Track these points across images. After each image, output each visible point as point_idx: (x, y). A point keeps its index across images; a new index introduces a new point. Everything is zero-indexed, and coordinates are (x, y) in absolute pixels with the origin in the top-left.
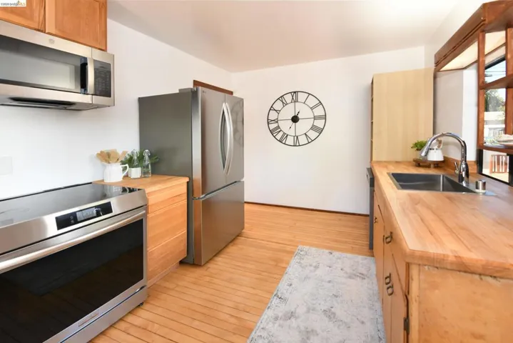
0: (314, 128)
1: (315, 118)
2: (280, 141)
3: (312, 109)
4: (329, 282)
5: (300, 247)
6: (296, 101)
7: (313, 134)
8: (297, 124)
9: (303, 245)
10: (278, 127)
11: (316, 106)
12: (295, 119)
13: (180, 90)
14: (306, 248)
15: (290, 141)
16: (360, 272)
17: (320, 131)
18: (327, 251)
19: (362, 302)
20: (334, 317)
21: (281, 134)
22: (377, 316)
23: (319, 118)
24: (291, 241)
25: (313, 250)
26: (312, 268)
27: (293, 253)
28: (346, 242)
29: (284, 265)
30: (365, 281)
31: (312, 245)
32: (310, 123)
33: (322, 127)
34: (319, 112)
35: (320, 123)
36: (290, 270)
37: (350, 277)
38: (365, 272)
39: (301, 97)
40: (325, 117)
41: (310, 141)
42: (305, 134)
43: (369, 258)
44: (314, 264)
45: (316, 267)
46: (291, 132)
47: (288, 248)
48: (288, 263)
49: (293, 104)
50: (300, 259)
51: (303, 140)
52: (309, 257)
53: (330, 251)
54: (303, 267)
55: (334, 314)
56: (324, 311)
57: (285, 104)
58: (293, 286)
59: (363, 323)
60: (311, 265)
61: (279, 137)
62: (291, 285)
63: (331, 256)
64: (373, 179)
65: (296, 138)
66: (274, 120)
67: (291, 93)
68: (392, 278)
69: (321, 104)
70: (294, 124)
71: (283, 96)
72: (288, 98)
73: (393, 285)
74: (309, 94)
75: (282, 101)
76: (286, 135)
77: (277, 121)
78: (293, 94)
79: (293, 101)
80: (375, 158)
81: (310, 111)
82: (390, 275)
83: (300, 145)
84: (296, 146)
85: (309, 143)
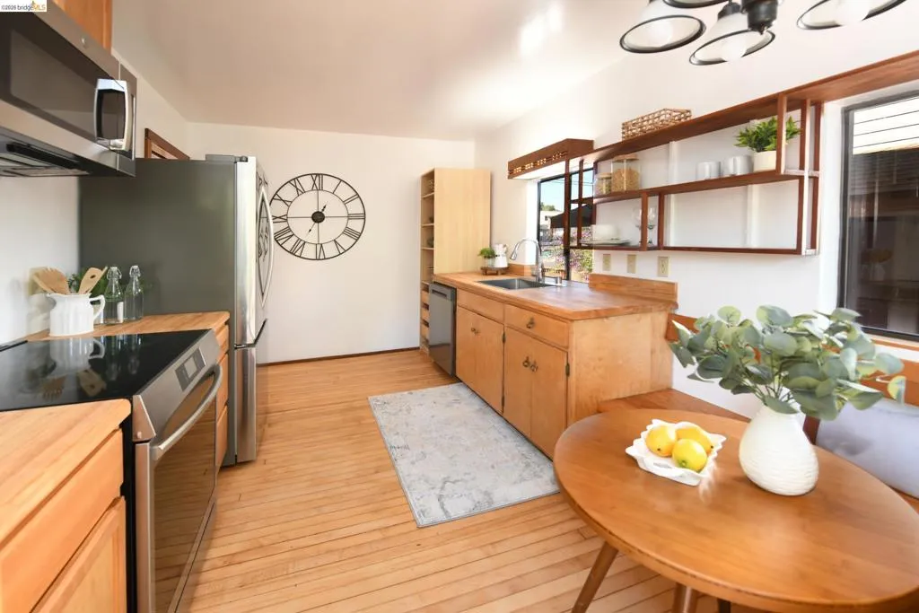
0: (348, 232)
1: (350, 217)
2: (292, 253)
3: (345, 203)
5: (371, 398)
6: (320, 189)
7: (346, 241)
8: (320, 224)
9: (373, 395)
10: (288, 229)
11: (351, 199)
12: (318, 217)
13: (207, 156)
14: (379, 397)
15: (309, 251)
16: (452, 399)
17: (357, 236)
21: (294, 239)
23: (356, 217)
24: (353, 396)
27: (368, 406)
29: (370, 421)
30: (463, 404)
31: (383, 393)
32: (342, 224)
33: (360, 231)
34: (355, 208)
35: (356, 225)
36: (382, 422)
37: (448, 406)
38: (456, 398)
39: (329, 184)
40: (363, 216)
41: (342, 251)
42: (334, 241)
44: (404, 408)
46: (312, 238)
47: (357, 404)
48: (373, 417)
49: (315, 192)
50: (383, 409)
51: (330, 250)
52: (391, 404)
53: (408, 392)
57: (300, 191)
61: (289, 245)
62: (397, 433)
63: (414, 396)
64: (454, 291)
65: (319, 247)
66: (280, 218)
67: (311, 175)
68: (530, 360)
69: (359, 197)
70: (316, 224)
71: (297, 178)
72: (307, 183)
73: (535, 362)
74: (341, 180)
75: (296, 187)
76: (302, 243)
77: (284, 218)
78: (314, 176)
79: (315, 188)
80: (437, 270)
81: (342, 204)
82: (528, 358)
83: (325, 259)
84: (319, 259)
85: (340, 254)
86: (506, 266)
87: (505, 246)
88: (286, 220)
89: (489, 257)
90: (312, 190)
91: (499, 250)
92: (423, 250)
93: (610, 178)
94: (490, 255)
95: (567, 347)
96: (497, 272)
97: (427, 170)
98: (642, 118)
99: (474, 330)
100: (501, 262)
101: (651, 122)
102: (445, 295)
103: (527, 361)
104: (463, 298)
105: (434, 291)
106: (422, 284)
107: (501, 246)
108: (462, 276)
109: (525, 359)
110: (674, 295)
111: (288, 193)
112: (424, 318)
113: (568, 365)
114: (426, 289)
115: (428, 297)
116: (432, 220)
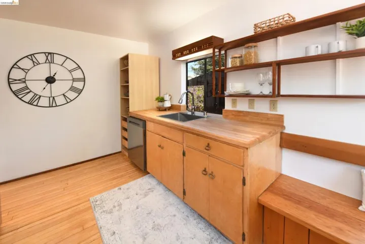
0: (73, 89)
1: (74, 80)
2: (30, 103)
3: (70, 71)
4: (137, 208)
5: (92, 199)
6: (52, 62)
7: (71, 95)
8: (52, 85)
9: (93, 196)
10: (27, 88)
11: (74, 70)
12: (50, 80)
14: (98, 197)
15: (44, 102)
16: (147, 189)
17: (79, 92)
18: (116, 189)
19: (164, 205)
20: (161, 226)
21: (30, 95)
22: (176, 206)
23: (78, 80)
24: (79, 199)
25: (105, 194)
26: (117, 208)
27: (90, 208)
28: (122, 176)
29: (91, 223)
30: (154, 192)
31: (100, 192)
32: (69, 84)
33: (81, 88)
34: (78, 74)
35: (79, 85)
36: (101, 223)
37: (146, 195)
38: (149, 187)
39: (58, 59)
40: (84, 80)
41: (69, 101)
42: (63, 94)
43: (144, 177)
44: (116, 204)
45: (120, 205)
46: (46, 93)
47: (81, 207)
48: (94, 219)
49: (48, 64)
50: (101, 208)
51: (60, 100)
52: (107, 202)
53: (118, 188)
54: (111, 212)
55: (158, 225)
56: (152, 228)
57: (36, 63)
58: (116, 232)
59: (175, 216)
60: (114, 207)
61: (28, 98)
62: (114, 233)
63: (122, 190)
64: (144, 122)
65: (51, 99)
66: (19, 80)
67: (45, 53)
68: (207, 170)
69: (80, 68)
70: (49, 85)
71: (33, 54)
72: (41, 58)
73: (212, 172)
74: (67, 58)
75: (32, 60)
76: (38, 96)
77: (24, 81)
78: (47, 54)
79: (47, 61)
80: (131, 110)
81: (69, 73)
82: (205, 169)
83: (57, 106)
84: (52, 107)
85: (68, 103)
86: (170, 106)
87: (170, 95)
88: (25, 82)
89: (161, 102)
90: (46, 63)
91: (167, 97)
92: (122, 99)
93: (241, 57)
94: (162, 100)
95: (243, 166)
96: (165, 109)
97: (123, 55)
98: (270, 20)
99: (160, 146)
100: (167, 104)
101: (276, 22)
102: (138, 125)
103: (205, 170)
104: (150, 126)
105: (130, 122)
106: (122, 117)
107: (168, 95)
108: (146, 112)
109: (204, 169)
110: (283, 121)
111: (26, 64)
112: (123, 135)
113: (244, 178)
114: (124, 119)
115: (126, 125)
116: (128, 82)
